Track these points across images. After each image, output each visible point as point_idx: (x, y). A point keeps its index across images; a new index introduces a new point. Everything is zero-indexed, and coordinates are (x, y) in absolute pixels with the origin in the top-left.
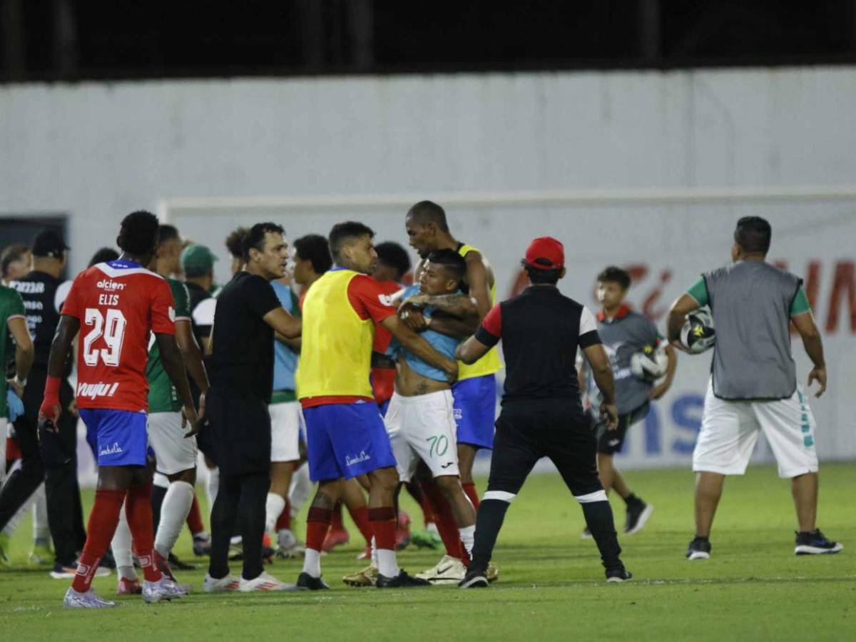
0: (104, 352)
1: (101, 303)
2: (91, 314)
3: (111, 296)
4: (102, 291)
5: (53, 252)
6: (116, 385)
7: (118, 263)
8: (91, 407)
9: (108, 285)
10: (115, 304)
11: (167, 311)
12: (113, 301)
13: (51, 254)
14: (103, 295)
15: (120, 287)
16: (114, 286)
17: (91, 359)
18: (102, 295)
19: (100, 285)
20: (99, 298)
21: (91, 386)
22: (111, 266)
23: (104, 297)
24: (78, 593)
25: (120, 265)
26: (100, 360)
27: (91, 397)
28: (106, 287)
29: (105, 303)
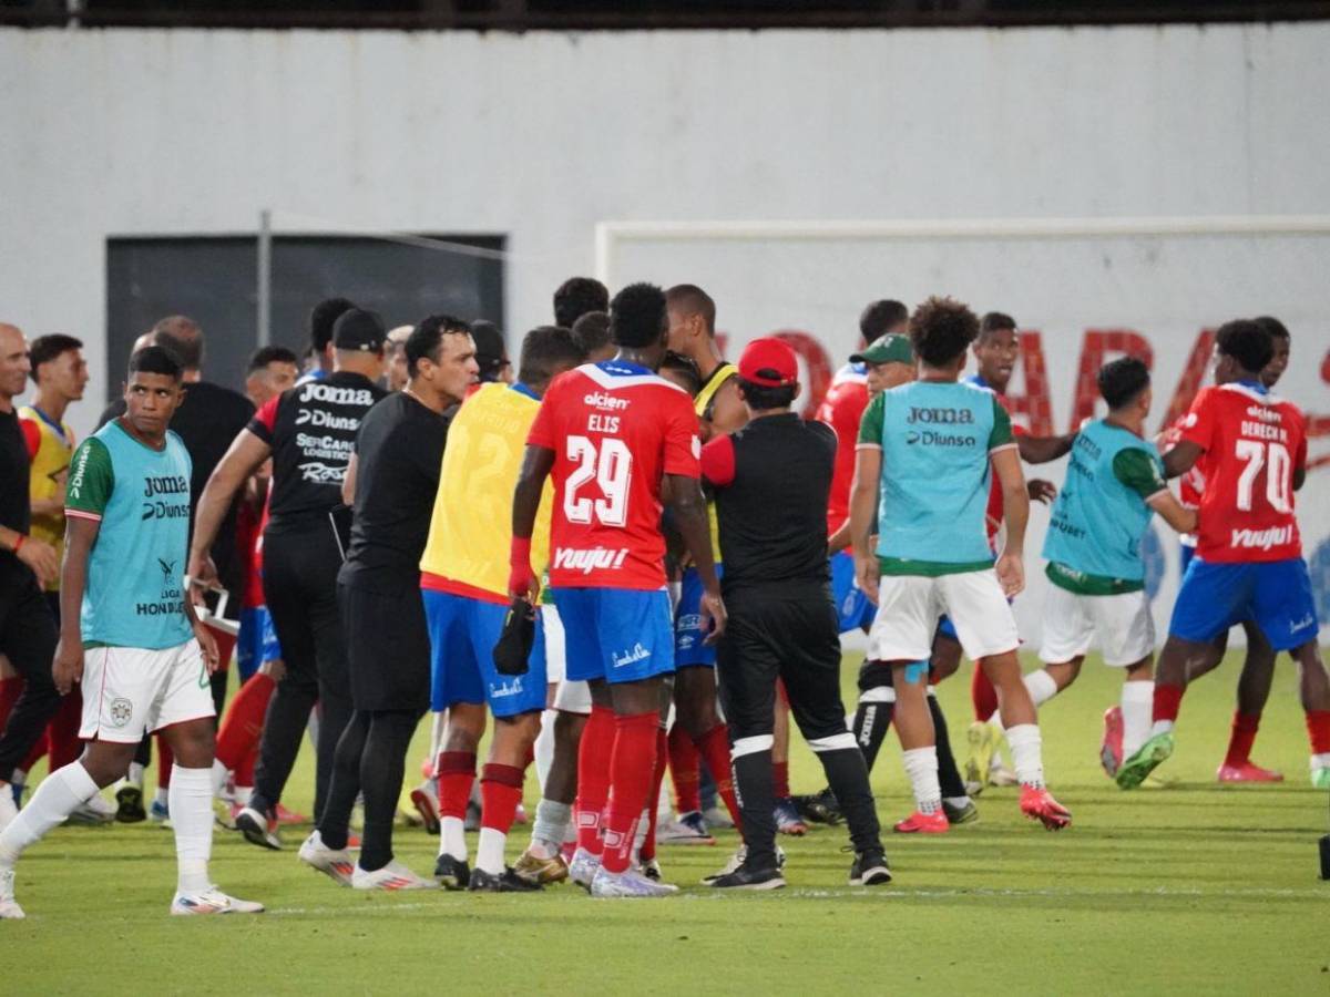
0: (600, 504)
1: (591, 428)
2: (576, 445)
3: (607, 419)
4: (593, 409)
5: (369, 343)
6: (624, 551)
7: (615, 365)
8: (583, 585)
9: (602, 401)
10: (614, 430)
11: (690, 442)
12: (610, 426)
13: (365, 347)
14: (595, 416)
15: (621, 405)
16: (612, 403)
17: (578, 512)
18: (592, 417)
19: (591, 400)
20: (588, 419)
21: (581, 553)
22: (605, 370)
23: (596, 420)
24: (611, 874)
25: (619, 370)
26: (594, 515)
27: (584, 569)
28: (600, 404)
29: (599, 429)
